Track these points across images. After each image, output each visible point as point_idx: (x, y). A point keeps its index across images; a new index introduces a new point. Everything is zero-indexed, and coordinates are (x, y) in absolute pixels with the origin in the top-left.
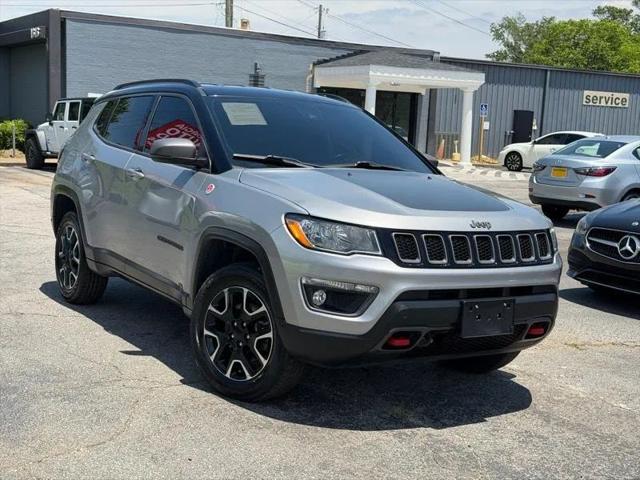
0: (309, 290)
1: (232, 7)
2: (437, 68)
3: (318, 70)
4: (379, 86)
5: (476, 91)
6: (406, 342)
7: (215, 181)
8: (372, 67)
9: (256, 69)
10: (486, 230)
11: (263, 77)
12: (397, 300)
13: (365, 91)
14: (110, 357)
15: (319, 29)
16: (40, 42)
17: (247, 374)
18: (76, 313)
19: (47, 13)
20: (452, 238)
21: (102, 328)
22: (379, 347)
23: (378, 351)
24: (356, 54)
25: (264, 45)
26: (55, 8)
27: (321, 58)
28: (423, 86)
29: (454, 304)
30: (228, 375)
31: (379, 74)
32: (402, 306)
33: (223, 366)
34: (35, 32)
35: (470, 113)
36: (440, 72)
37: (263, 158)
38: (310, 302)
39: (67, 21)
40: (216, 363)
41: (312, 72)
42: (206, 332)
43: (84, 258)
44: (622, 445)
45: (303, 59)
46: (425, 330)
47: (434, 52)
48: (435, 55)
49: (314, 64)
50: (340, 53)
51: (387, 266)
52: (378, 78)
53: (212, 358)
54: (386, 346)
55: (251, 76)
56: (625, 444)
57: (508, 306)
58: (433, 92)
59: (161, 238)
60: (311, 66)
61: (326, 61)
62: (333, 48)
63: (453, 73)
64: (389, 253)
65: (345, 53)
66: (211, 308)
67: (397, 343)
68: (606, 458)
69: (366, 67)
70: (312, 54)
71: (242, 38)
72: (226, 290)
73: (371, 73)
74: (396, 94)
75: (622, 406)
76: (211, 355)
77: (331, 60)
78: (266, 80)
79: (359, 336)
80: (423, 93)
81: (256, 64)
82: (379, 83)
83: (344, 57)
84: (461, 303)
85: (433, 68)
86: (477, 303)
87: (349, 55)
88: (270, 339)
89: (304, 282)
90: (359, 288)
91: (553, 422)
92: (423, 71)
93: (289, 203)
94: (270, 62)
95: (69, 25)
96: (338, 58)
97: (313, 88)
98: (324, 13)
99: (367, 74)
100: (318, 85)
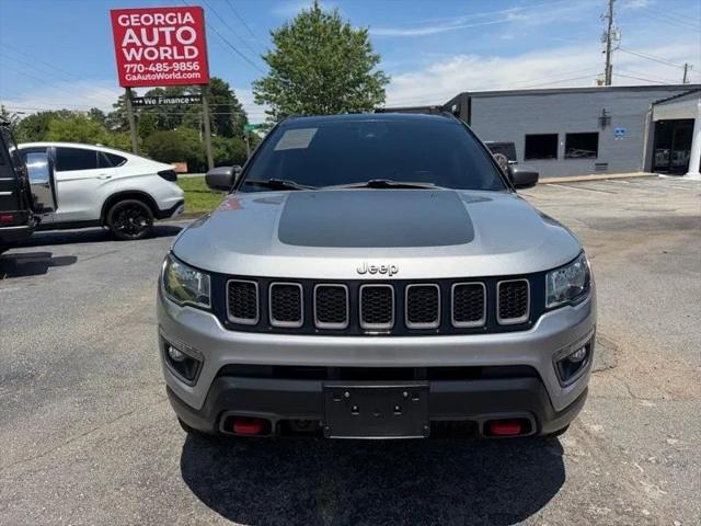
1: (610, 75)
3: (656, 108)
9: (604, 113)
11: (610, 118)
13: (694, 119)
15: (684, 81)
16: (457, 114)
20: (320, 289)
24: (691, 92)
25: (613, 94)
27: (659, 99)
29: (316, 386)
34: (454, 108)
37: (267, 181)
39: (472, 98)
41: (652, 110)
45: (644, 102)
49: (654, 104)
50: (677, 94)
55: (600, 118)
60: (651, 106)
61: (663, 101)
62: (670, 90)
65: (681, 93)
69: (696, 101)
70: (653, 97)
71: (595, 92)
77: (669, 99)
78: (612, 120)
81: (604, 110)
83: (680, 96)
84: (324, 386)
87: (686, 94)
95: (473, 100)
96: (675, 97)
97: (652, 122)
98: (688, 69)
99: (696, 105)
100: (655, 119)
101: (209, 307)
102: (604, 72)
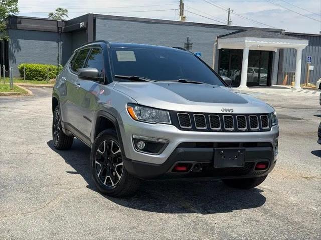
0: (136, 141)
1: (183, 11)
2: (283, 38)
3: (220, 40)
4: (250, 48)
5: (303, 50)
6: (184, 169)
7: (104, 89)
8: (247, 38)
9: (188, 40)
10: (230, 113)
11: (191, 44)
12: (178, 147)
13: (243, 50)
14: (60, 174)
15: (228, 20)
16: (84, 30)
17: (112, 183)
18: (57, 154)
19: (87, 15)
20: (210, 116)
21: (65, 161)
22: (170, 171)
23: (170, 173)
24: (240, 32)
25: (192, 28)
26: (91, 13)
27: (222, 34)
28: (275, 48)
29: (211, 150)
30: (105, 184)
31: (250, 42)
32: (181, 150)
33: (103, 179)
34: (82, 25)
35: (301, 61)
36: (283, 40)
37: (130, 77)
38: (136, 147)
39: (97, 20)
40: (100, 178)
41: (217, 41)
42: (96, 162)
43: (61, 128)
44: (301, 228)
45: (212, 35)
46: (194, 163)
47: (282, 30)
48: (283, 32)
49: (218, 38)
50: (231, 32)
51: (174, 130)
52: (249, 44)
53: (99, 175)
54: (174, 170)
55: (185, 44)
56: (303, 227)
57: (241, 152)
58: (281, 51)
59: (84, 117)
60: (216, 38)
61: (224, 36)
62: (228, 30)
63: (290, 41)
64: (175, 123)
65: (234, 31)
66: (98, 150)
67: (180, 169)
68: (287, 233)
69: (244, 38)
70: (218, 32)
71: (181, 25)
72: (105, 142)
73: (246, 41)
74: (261, 52)
75: (314, 209)
76: (98, 173)
77: (227, 35)
78: (193, 46)
79: (160, 165)
80: (276, 51)
81: (188, 38)
82: (250, 46)
83: (233, 33)
84: (214, 150)
85: (280, 38)
86: (222, 150)
87: (236, 33)
88: (122, 166)
89: (134, 137)
90: (160, 140)
91: (269, 214)
92: (274, 40)
93: (130, 98)
94: (195, 37)
95: (98, 21)
96: (230, 34)
97: (217, 50)
98: (231, 12)
99: (244, 42)
100: (219, 48)
101: (170, 123)
102: (179, 8)
